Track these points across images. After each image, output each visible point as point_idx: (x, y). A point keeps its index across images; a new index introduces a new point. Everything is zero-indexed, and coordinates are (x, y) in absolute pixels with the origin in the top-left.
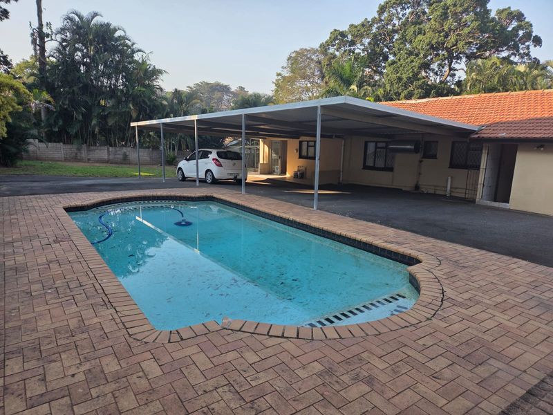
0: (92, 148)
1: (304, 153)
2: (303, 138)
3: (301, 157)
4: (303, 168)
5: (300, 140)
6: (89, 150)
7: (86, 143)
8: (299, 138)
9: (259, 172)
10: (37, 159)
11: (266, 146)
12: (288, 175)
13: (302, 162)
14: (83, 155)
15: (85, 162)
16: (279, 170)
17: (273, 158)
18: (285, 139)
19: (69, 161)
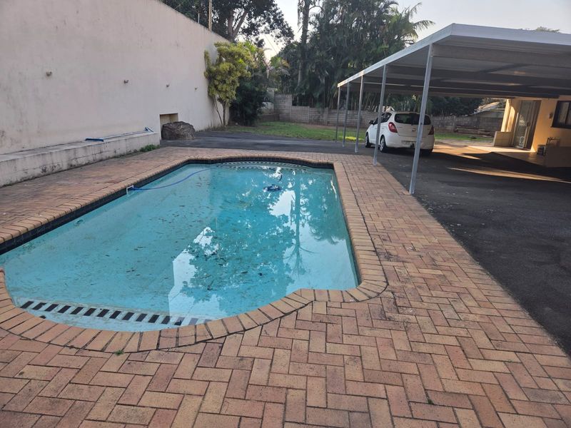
0: (333, 111)
1: (562, 120)
2: (562, 98)
3: (555, 124)
4: (555, 142)
5: (560, 99)
6: (330, 113)
7: (328, 106)
8: (557, 97)
9: (493, 144)
10: (290, 121)
11: (512, 108)
12: (533, 150)
13: (555, 132)
14: (325, 118)
15: (324, 125)
16: (524, 143)
17: (520, 125)
18: (538, 99)
19: (312, 123)
